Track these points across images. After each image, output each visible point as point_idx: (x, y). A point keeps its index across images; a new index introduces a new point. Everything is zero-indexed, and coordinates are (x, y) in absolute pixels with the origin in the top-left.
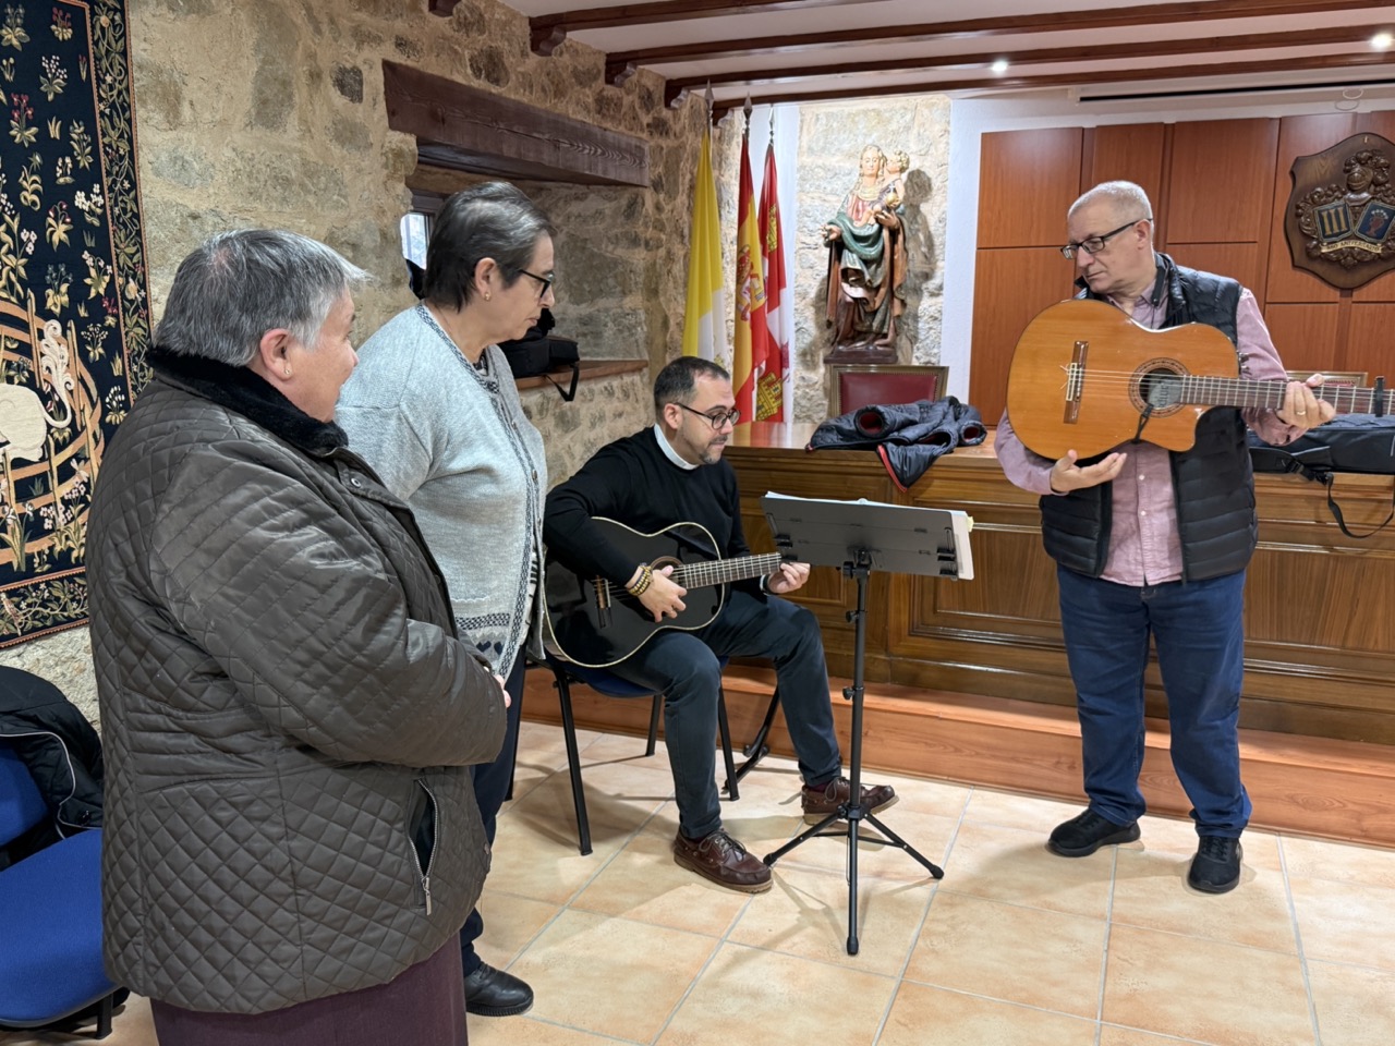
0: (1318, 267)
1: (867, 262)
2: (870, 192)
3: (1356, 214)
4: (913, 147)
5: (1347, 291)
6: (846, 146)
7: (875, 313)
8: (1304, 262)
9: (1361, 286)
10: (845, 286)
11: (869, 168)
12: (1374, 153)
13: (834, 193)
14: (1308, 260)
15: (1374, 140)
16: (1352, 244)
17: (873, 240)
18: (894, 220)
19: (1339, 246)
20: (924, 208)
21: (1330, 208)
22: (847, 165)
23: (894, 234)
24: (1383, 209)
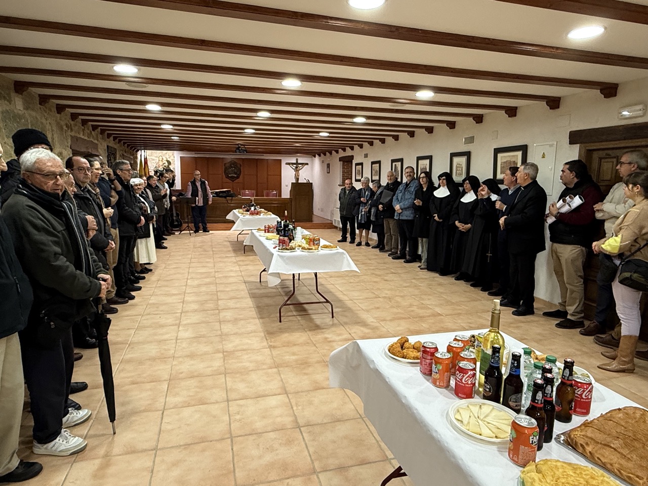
0: (229, 178)
2: (161, 163)
3: (233, 171)
4: (167, 157)
5: (233, 181)
6: (155, 155)
9: (235, 180)
11: (161, 160)
12: (234, 163)
14: (227, 177)
16: (233, 175)
19: (231, 175)
20: (170, 166)
21: (229, 170)
22: (155, 158)
24: (236, 171)
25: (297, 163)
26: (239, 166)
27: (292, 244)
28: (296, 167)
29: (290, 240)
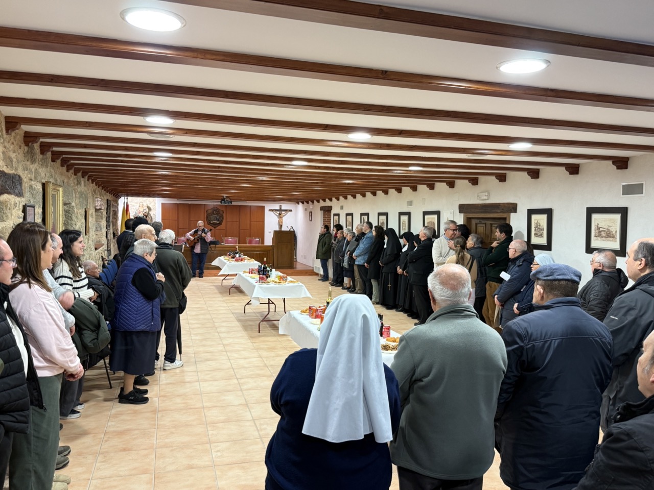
0: (211, 225)
3: (215, 218)
8: (209, 224)
9: (217, 227)
11: (141, 206)
12: (216, 210)
15: (217, 208)
16: (215, 222)
18: (146, 214)
19: (213, 222)
21: (212, 216)
23: (146, 217)
24: (218, 217)
26: (221, 212)
27: (269, 280)
29: (267, 277)
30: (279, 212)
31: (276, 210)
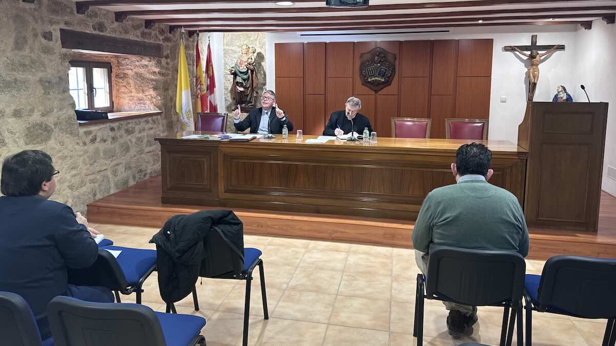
0: (369, 85)
1: (244, 80)
3: (377, 70)
4: (257, 45)
5: (376, 92)
7: (248, 96)
8: (365, 83)
9: (380, 90)
10: (237, 87)
11: (244, 51)
12: (380, 53)
13: (235, 58)
15: (381, 50)
16: (376, 78)
17: (246, 73)
19: (373, 79)
21: (371, 68)
22: (239, 50)
24: (383, 69)
25: (533, 47)
26: (390, 58)
28: (532, 57)
30: (529, 53)
31: (523, 48)
